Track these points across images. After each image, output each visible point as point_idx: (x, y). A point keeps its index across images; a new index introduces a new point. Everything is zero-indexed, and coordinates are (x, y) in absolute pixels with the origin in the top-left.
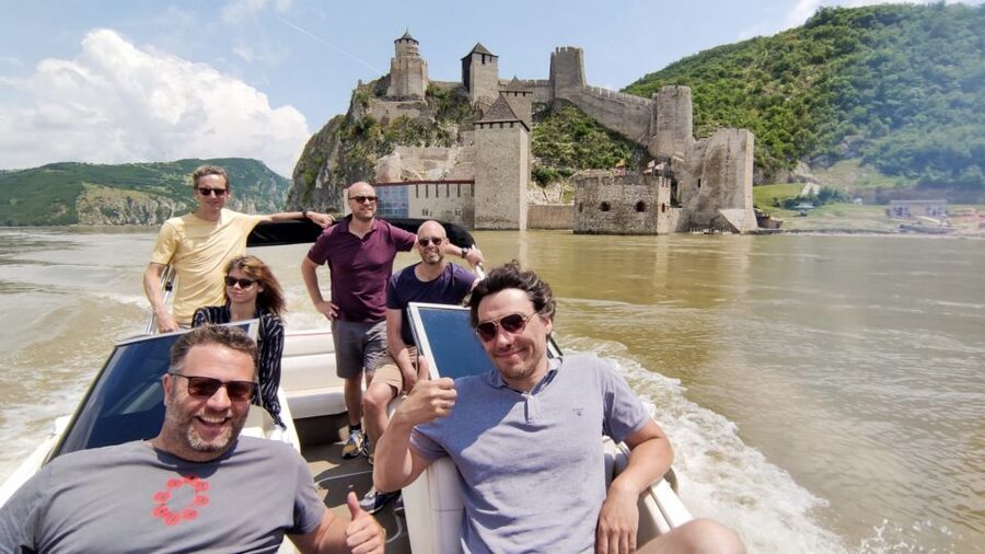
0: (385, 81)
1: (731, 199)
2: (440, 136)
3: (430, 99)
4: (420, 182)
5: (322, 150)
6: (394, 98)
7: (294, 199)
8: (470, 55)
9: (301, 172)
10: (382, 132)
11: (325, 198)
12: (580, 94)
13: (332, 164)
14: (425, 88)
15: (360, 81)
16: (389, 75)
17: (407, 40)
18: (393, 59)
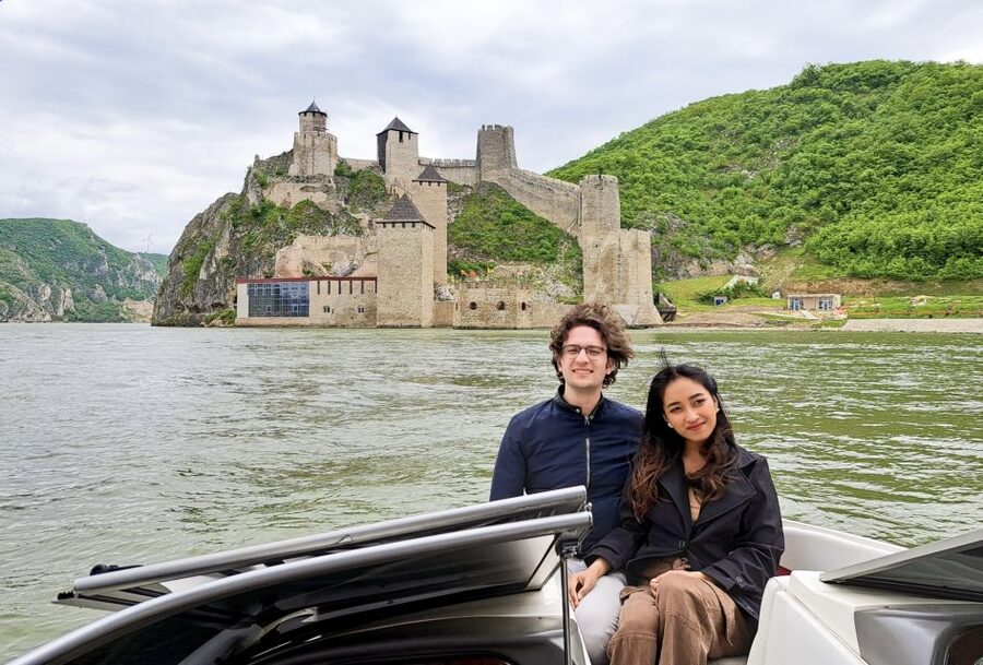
0: (287, 157)
1: (625, 295)
2: (349, 223)
3: (339, 179)
4: (324, 278)
5: (207, 233)
6: (297, 179)
7: (168, 291)
8: (386, 132)
9: (180, 258)
10: (283, 218)
11: (211, 292)
12: (509, 178)
13: (221, 252)
14: (334, 167)
15: (257, 157)
16: (292, 151)
17: (314, 113)
18: (296, 133)
